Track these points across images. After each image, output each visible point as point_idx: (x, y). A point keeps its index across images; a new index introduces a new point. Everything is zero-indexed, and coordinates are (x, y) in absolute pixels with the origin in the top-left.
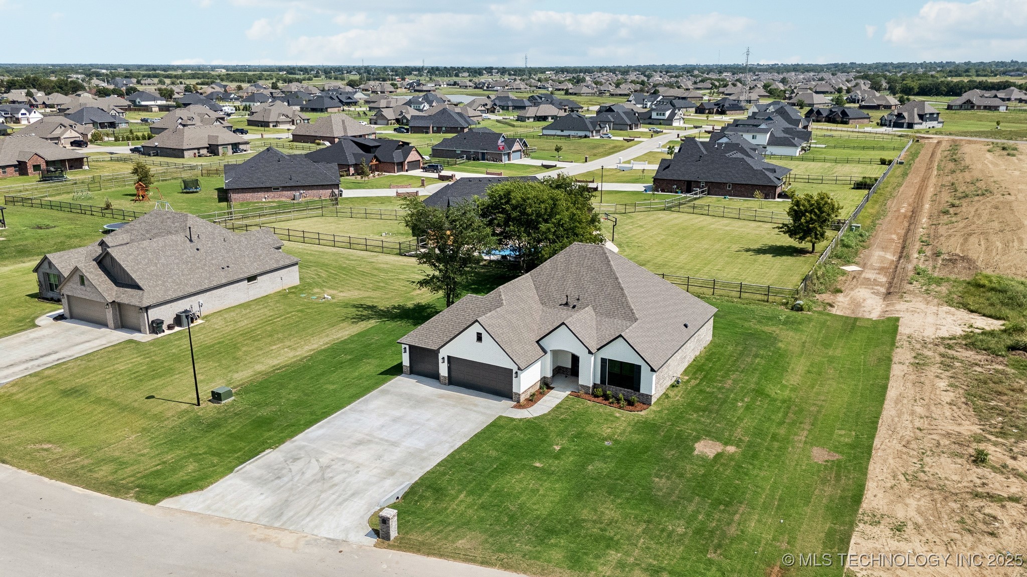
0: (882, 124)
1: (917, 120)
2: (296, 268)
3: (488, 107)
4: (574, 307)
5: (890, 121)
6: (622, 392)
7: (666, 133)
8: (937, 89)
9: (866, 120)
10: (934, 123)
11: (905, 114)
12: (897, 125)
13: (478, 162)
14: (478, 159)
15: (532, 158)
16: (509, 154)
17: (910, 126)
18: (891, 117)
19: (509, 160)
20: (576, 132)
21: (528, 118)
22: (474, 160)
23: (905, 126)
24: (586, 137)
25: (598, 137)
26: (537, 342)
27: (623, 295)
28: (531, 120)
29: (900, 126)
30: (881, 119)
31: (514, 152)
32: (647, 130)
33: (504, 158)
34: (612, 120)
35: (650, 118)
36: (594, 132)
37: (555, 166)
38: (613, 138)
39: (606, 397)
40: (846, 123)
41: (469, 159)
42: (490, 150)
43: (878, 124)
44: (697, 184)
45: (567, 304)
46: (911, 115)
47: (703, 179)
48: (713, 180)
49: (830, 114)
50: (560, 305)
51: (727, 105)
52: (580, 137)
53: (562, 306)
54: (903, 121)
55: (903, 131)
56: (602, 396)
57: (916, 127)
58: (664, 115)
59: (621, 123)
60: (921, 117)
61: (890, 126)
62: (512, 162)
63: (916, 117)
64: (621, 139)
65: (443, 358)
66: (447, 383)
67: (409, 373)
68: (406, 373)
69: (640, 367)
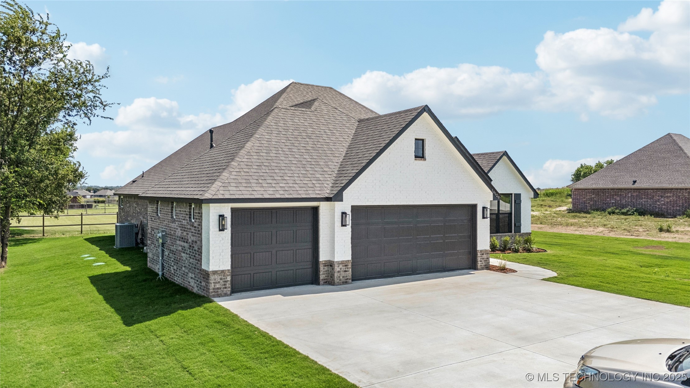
65: (344, 214)
66: (349, 278)
67: (228, 291)
68: (219, 293)
69: (520, 194)
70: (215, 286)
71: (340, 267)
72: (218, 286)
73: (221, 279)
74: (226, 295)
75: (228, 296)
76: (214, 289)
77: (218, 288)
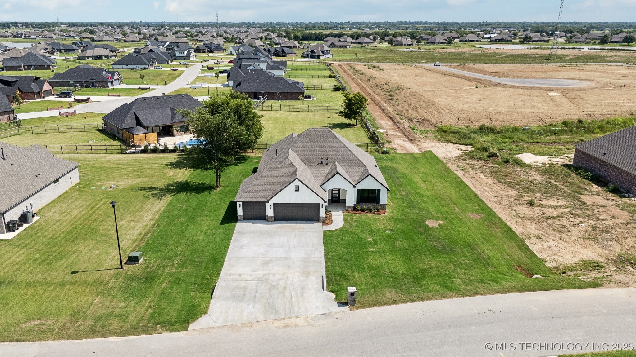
0: (303, 57)
1: (321, 54)
2: (77, 170)
3: (48, 50)
4: (327, 164)
5: (308, 55)
6: (371, 206)
7: (192, 65)
8: (310, 37)
9: (294, 55)
10: (329, 56)
11: (315, 51)
12: (312, 57)
13: (89, 89)
14: (89, 87)
15: (127, 84)
16: (112, 82)
17: (318, 57)
18: (308, 53)
19: (113, 85)
20: (137, 66)
21: (88, 57)
22: (86, 87)
23: (316, 57)
24: (145, 69)
25: (153, 69)
26: (320, 186)
27: (352, 153)
28: (90, 59)
29: (314, 57)
30: (303, 54)
31: (115, 80)
32: (179, 63)
33: (110, 84)
34: (155, 58)
35: (175, 55)
36: (150, 65)
37: (149, 88)
38: (163, 69)
39: (363, 210)
40: (285, 56)
41: (82, 87)
42: (98, 79)
43: (301, 56)
44: (260, 93)
45: (322, 163)
46: (318, 51)
47: (263, 90)
48: (269, 91)
49: (275, 52)
50: (318, 164)
51: (213, 47)
52: (142, 69)
53: (319, 165)
54: (314, 55)
55: (316, 60)
56: (360, 210)
57: (321, 57)
58: (183, 53)
59: (161, 59)
60: (323, 52)
61: (308, 57)
62: (115, 87)
63: (321, 52)
64: (170, 69)
65: (271, 205)
66: (273, 221)
69: (380, 190)
71: (270, 217)
73: (241, 217)
75: (242, 221)
76: (239, 219)
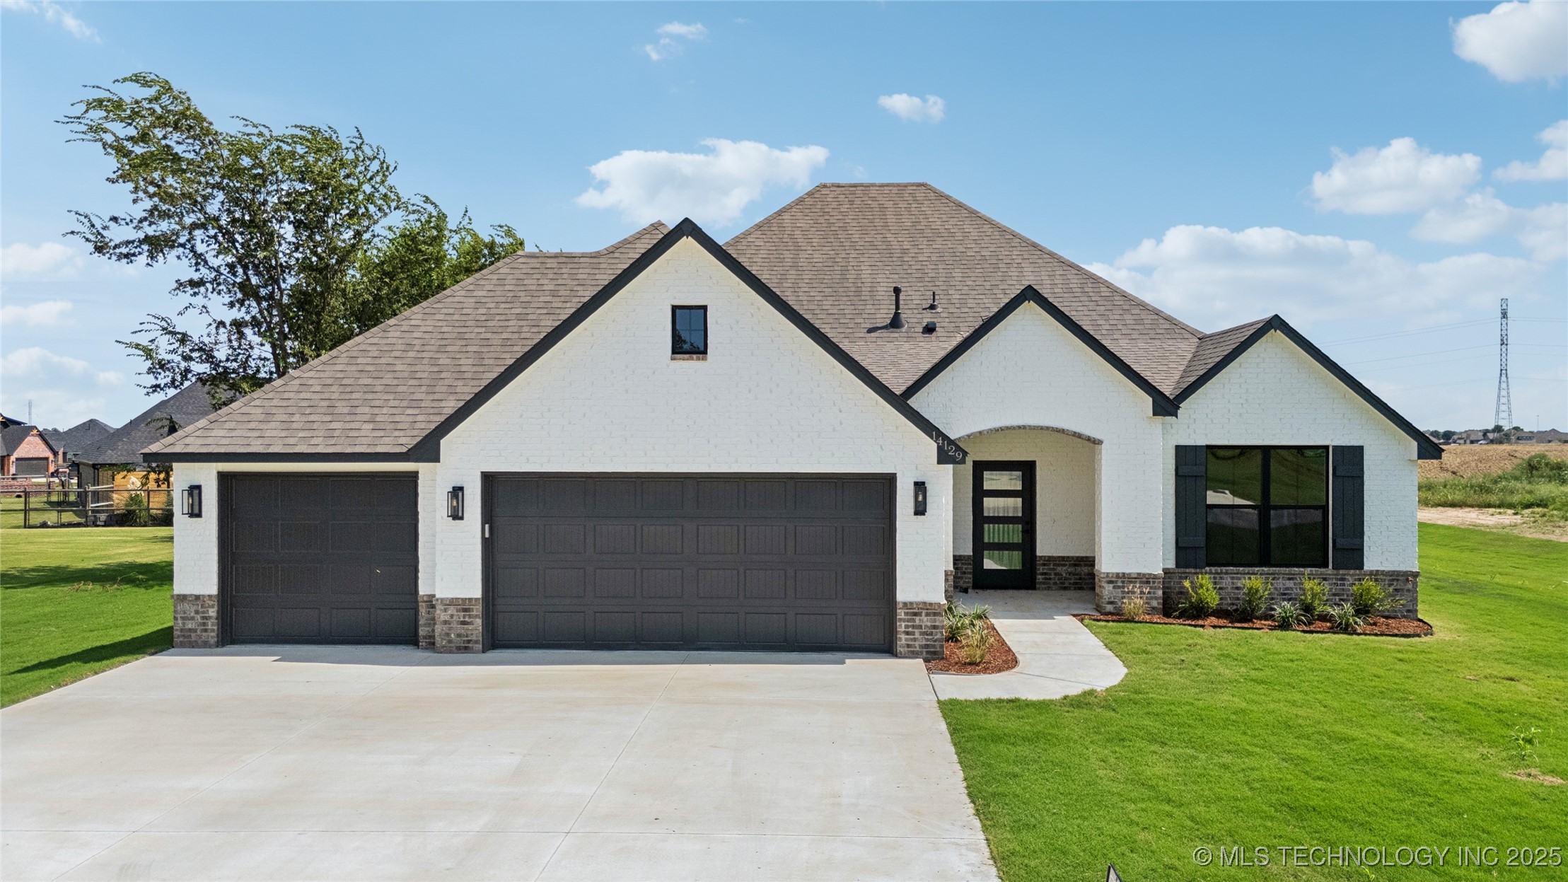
4: (931, 329)
39: (1237, 612)
45: (895, 323)
50: (870, 331)
53: (882, 334)
56: (1219, 613)
65: (457, 492)
66: (474, 638)
67: (212, 637)
68: (193, 639)
70: (184, 624)
71: (449, 612)
72: (190, 626)
73: (197, 612)
74: (206, 645)
75: (210, 647)
76: (181, 630)
77: (190, 630)
